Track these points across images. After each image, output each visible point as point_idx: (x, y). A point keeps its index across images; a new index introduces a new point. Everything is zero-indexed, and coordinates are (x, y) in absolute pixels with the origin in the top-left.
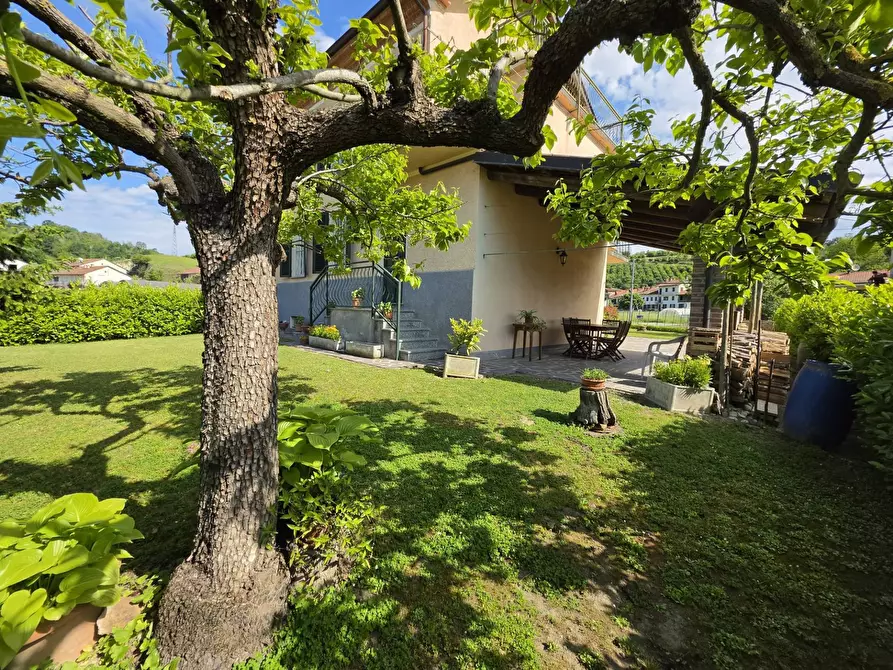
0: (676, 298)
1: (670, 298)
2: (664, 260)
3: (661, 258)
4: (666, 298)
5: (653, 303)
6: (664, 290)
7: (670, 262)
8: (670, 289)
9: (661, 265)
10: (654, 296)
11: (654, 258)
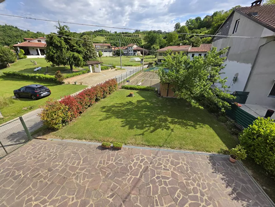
0: (133, 51)
1: (131, 51)
2: (127, 36)
3: (126, 35)
4: (130, 51)
5: (126, 52)
6: (129, 48)
7: (129, 36)
8: (131, 48)
9: (127, 37)
10: (126, 50)
11: (124, 35)
